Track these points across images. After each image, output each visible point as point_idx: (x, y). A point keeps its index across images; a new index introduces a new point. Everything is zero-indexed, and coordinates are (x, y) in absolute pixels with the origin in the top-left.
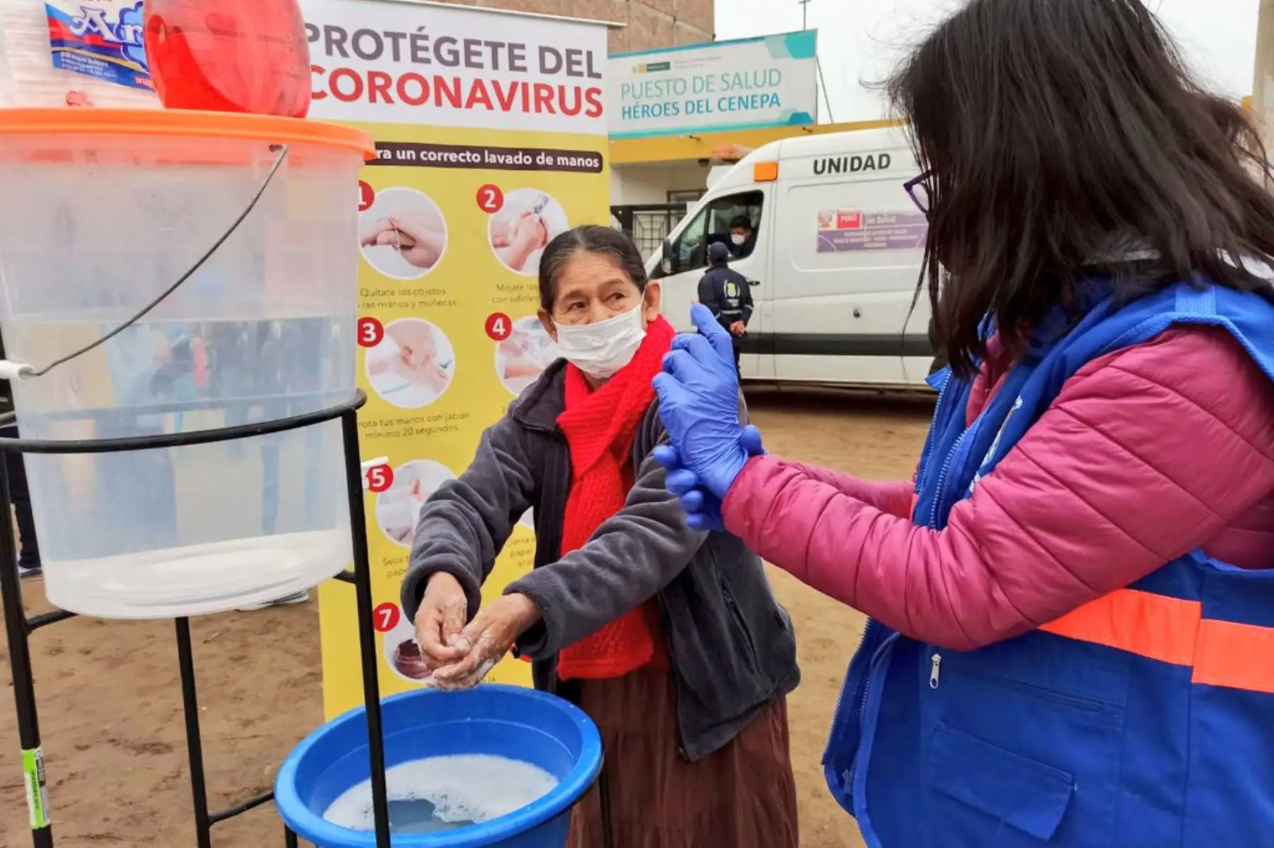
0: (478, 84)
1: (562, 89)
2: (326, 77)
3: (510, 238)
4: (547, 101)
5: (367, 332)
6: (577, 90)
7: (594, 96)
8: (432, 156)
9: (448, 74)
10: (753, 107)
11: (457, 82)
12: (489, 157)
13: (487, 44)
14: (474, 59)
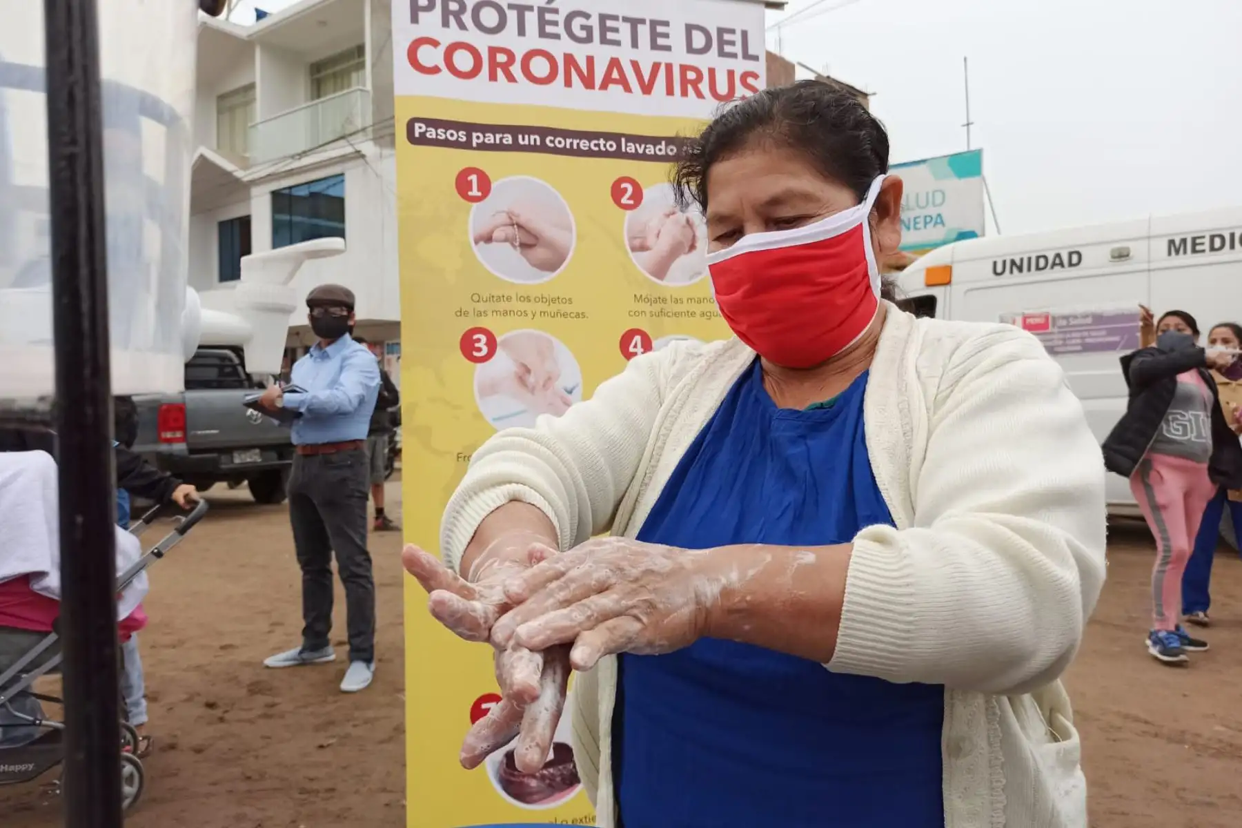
0: (615, 63)
1: (712, 72)
2: (441, 51)
3: (651, 241)
4: (695, 83)
5: (477, 345)
6: (731, 74)
7: (750, 80)
8: (560, 142)
9: (580, 53)
10: (916, 229)
11: (590, 60)
12: (626, 146)
13: (625, 19)
14: (610, 36)
